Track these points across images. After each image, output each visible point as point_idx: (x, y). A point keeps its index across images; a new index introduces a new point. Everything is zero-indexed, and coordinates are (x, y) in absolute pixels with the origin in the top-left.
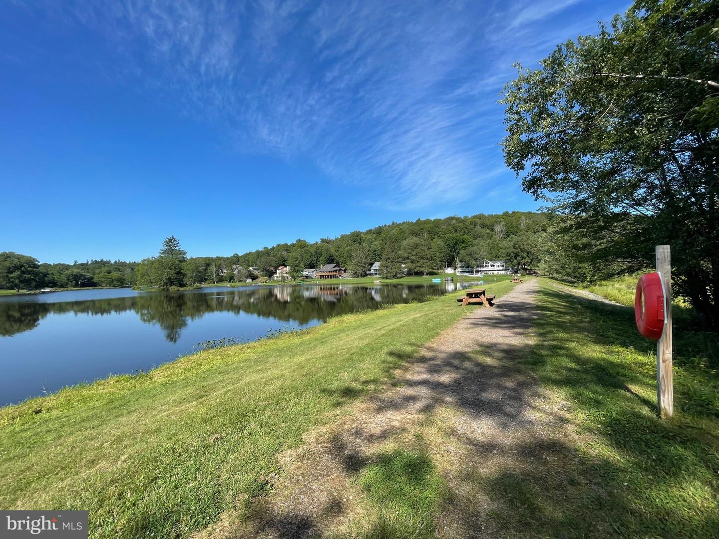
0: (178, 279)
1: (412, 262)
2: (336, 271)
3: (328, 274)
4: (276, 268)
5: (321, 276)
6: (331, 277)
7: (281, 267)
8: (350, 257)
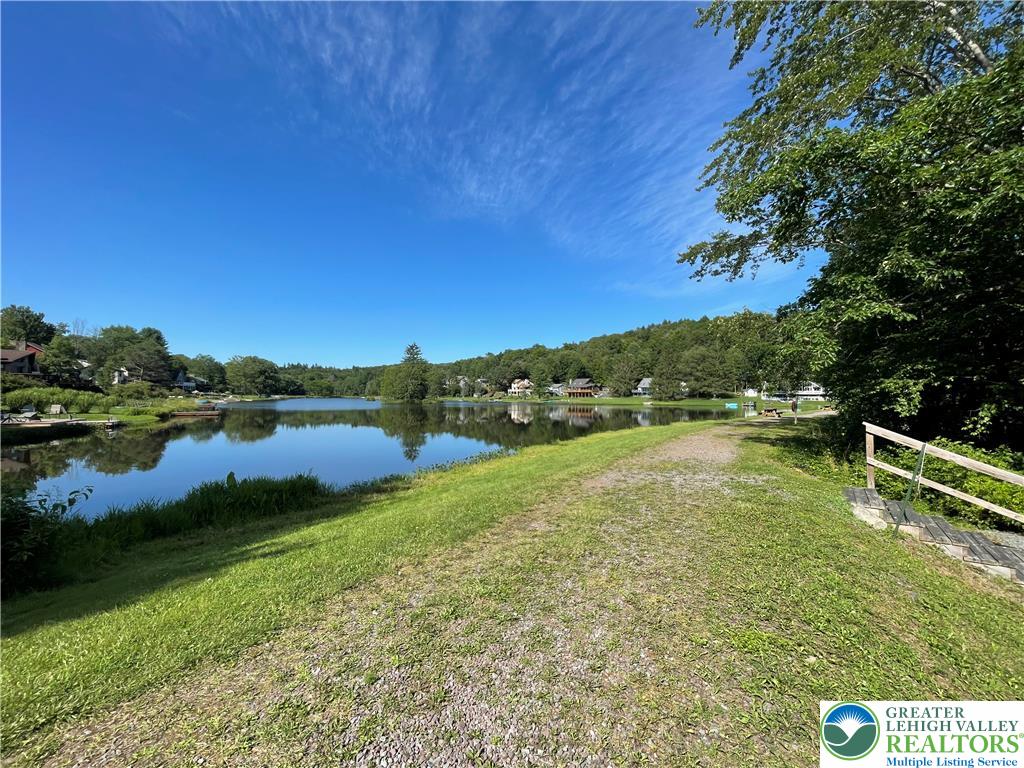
1: (697, 380)
2: (590, 388)
3: (579, 391)
4: (511, 381)
5: (570, 394)
6: (583, 395)
7: (517, 381)
8: (610, 370)
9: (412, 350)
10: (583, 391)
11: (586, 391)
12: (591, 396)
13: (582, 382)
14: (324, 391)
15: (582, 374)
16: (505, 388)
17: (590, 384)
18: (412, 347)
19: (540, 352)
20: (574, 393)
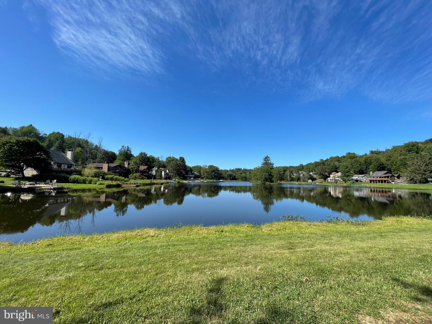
0: (270, 178)
2: (388, 177)
3: (379, 179)
4: (330, 173)
5: (371, 181)
6: (382, 181)
7: (334, 173)
8: (405, 165)
9: (266, 159)
10: (381, 179)
11: (384, 179)
12: (389, 182)
13: (381, 173)
14: (243, 179)
15: (381, 168)
16: (325, 177)
17: (387, 175)
18: (266, 158)
19: (351, 156)
20: (373, 181)
